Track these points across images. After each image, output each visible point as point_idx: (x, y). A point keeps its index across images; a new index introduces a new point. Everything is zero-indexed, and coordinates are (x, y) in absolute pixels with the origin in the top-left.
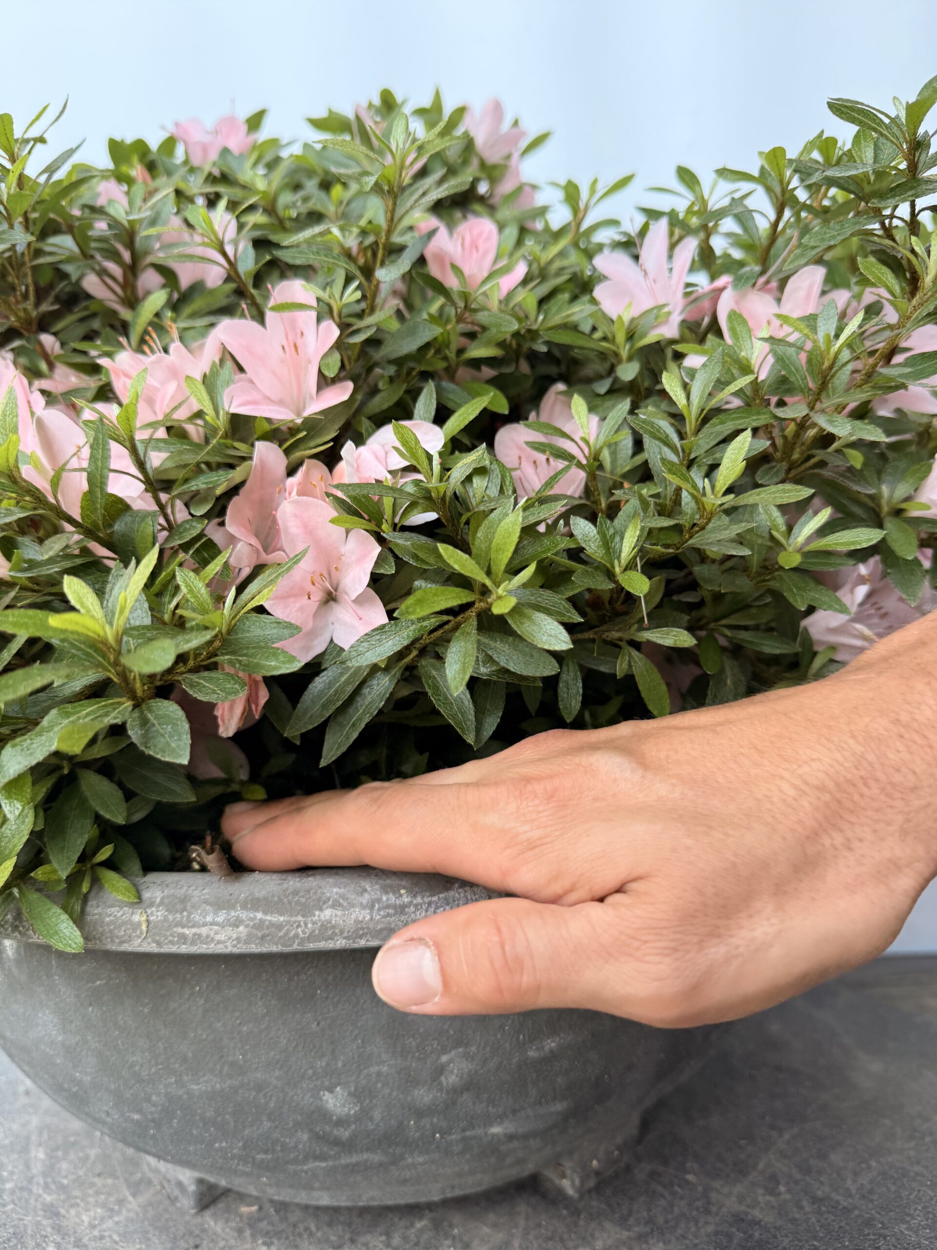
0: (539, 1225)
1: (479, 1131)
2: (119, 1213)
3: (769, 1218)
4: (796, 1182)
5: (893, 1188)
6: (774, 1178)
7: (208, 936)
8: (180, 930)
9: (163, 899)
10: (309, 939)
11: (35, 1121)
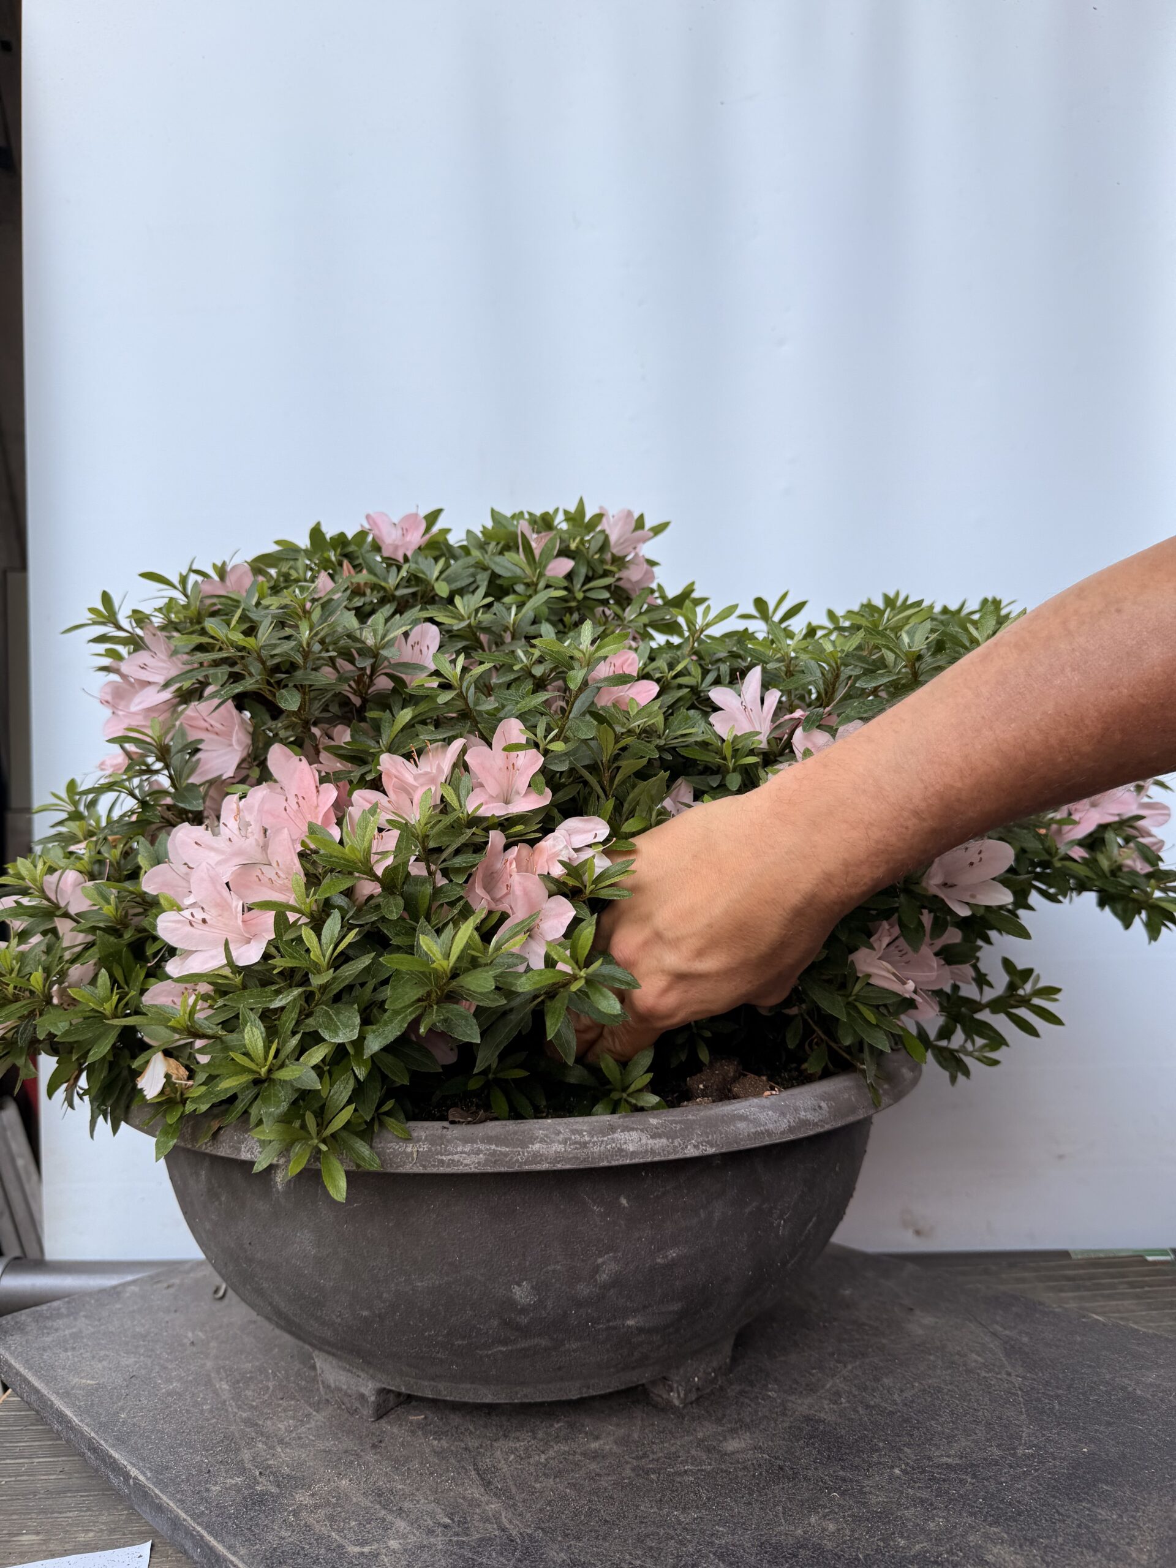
0: (653, 1424)
1: (618, 1322)
2: (308, 1422)
3: (831, 1418)
4: (855, 1396)
5: (929, 1399)
6: (838, 1394)
7: (458, 1161)
8: (440, 1157)
9: (426, 1137)
10: (525, 1163)
11: (209, 1364)
